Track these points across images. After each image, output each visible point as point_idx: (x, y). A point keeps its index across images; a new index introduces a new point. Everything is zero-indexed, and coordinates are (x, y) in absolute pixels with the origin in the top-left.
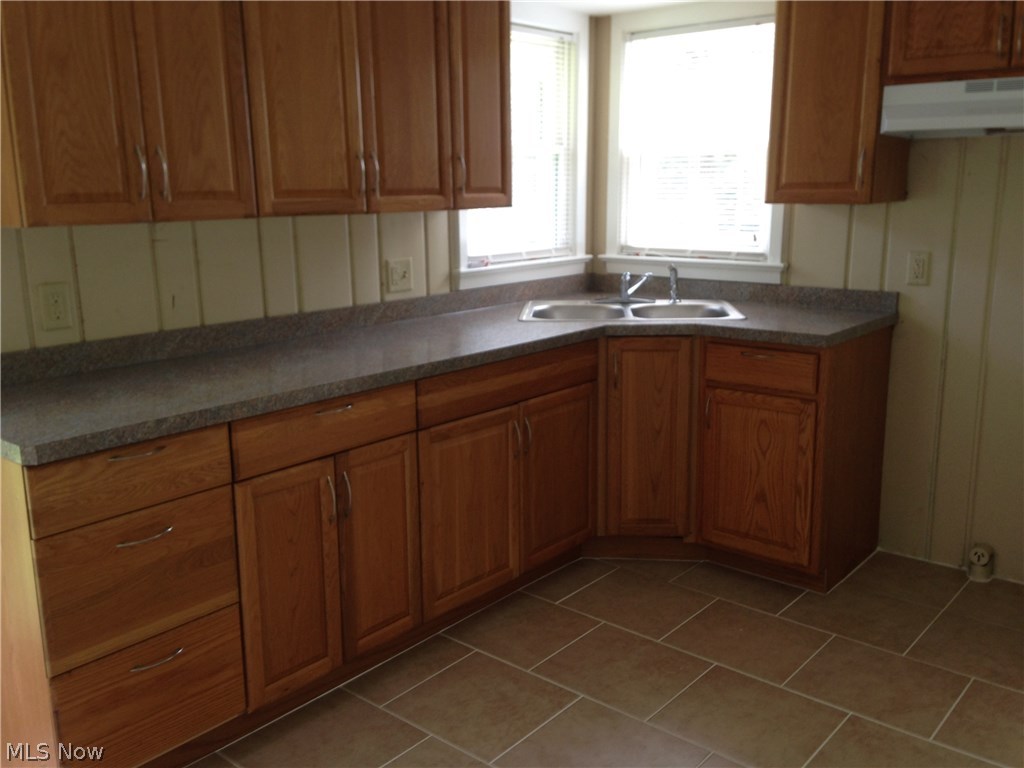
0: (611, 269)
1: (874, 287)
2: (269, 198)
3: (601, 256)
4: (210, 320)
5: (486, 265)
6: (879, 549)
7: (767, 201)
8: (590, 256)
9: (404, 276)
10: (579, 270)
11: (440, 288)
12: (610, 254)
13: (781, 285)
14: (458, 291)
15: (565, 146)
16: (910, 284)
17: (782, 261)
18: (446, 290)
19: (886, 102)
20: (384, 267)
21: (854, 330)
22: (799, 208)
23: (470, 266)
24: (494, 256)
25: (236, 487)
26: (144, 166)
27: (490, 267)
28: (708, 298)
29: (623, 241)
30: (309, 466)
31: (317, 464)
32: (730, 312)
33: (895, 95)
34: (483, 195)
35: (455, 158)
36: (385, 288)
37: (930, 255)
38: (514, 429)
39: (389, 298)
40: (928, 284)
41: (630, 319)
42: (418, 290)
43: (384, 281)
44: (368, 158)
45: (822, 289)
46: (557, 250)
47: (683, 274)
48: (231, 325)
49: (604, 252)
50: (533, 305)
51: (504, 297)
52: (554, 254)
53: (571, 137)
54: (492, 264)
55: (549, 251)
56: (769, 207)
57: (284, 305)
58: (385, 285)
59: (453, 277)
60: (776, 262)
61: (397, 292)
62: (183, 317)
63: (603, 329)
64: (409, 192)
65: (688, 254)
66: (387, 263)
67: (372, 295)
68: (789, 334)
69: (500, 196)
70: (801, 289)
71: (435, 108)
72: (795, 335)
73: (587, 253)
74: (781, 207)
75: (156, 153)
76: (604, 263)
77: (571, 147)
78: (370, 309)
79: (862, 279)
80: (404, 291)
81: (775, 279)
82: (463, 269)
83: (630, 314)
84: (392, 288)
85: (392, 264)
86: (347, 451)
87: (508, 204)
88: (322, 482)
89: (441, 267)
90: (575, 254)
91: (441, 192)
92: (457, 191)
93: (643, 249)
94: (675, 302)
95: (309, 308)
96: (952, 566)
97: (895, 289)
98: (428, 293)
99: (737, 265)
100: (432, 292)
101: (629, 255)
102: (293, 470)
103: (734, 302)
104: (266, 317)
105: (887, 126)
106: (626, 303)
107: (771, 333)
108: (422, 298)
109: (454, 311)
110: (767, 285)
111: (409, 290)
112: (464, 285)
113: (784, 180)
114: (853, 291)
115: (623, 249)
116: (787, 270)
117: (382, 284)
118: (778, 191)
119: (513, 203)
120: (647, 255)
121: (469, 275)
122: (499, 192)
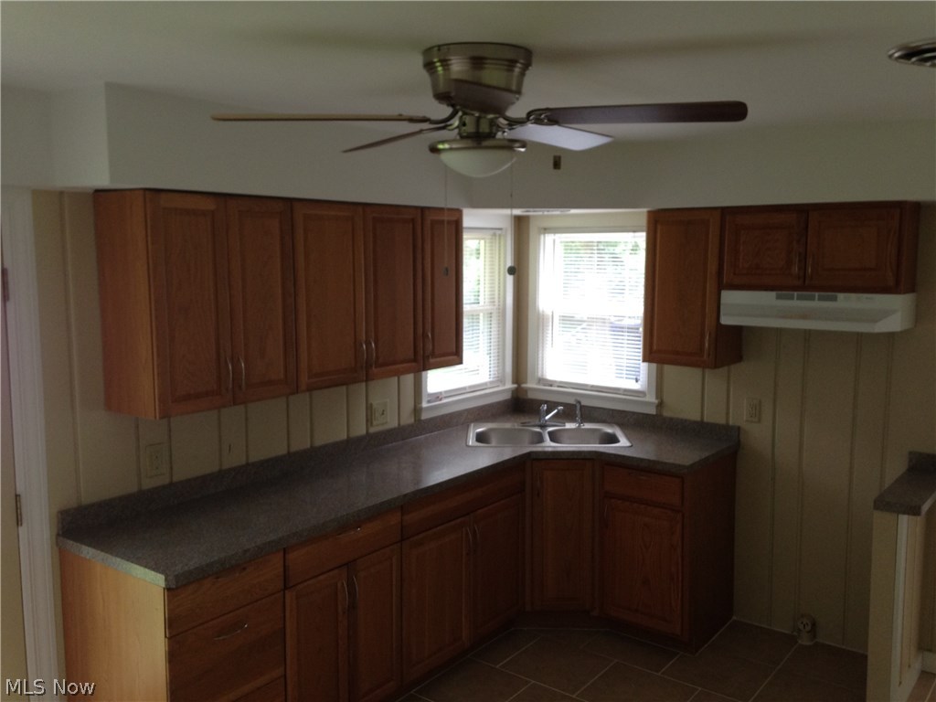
0: (531, 396)
1: (722, 421)
2: (304, 379)
3: (524, 385)
4: (253, 459)
5: (441, 400)
6: (734, 618)
7: (644, 361)
8: (515, 386)
9: (383, 414)
10: (507, 396)
11: (407, 419)
12: (530, 384)
13: (656, 415)
14: (420, 420)
15: (497, 306)
16: (747, 421)
17: (657, 398)
18: (412, 420)
19: (723, 301)
20: (369, 408)
21: (707, 458)
22: (667, 368)
23: (429, 402)
24: (446, 392)
25: (286, 592)
26: (230, 367)
27: (444, 401)
28: (604, 422)
29: (540, 374)
30: (331, 573)
31: (336, 572)
32: (620, 439)
33: (729, 297)
34: (443, 359)
35: (424, 335)
36: (369, 424)
37: (760, 402)
38: (467, 534)
39: (372, 430)
40: (759, 421)
41: (549, 445)
42: (392, 422)
43: (369, 417)
44: (368, 344)
45: (686, 420)
46: (491, 382)
47: (584, 402)
48: (268, 461)
49: (526, 382)
50: (475, 428)
51: (452, 422)
52: (489, 386)
53: (502, 299)
54: (445, 397)
55: (486, 384)
56: (646, 364)
57: (301, 443)
58: (369, 421)
59: (417, 410)
60: (652, 398)
61: (377, 425)
62: (235, 459)
63: (529, 454)
64: (395, 363)
65: (588, 388)
66: (371, 404)
67: (360, 429)
68: (662, 463)
69: (455, 357)
70: (671, 419)
71: (412, 292)
72: (666, 463)
73: (513, 383)
74: (654, 365)
75: (239, 359)
76: (526, 391)
77: (501, 307)
78: (360, 439)
79: (714, 415)
80: (383, 424)
81: (653, 411)
82: (425, 405)
83: (547, 437)
84: (375, 423)
85: (375, 406)
86: (355, 560)
87: (461, 362)
88: (339, 585)
89: (408, 404)
90: (504, 385)
91: (415, 360)
92: (426, 358)
93: (555, 382)
94: (579, 426)
95: (319, 442)
96: (786, 632)
97: (738, 424)
98: (399, 424)
99: (625, 399)
100: (402, 423)
101: (545, 385)
102: (321, 577)
103: (622, 426)
104: (289, 453)
105: (725, 320)
106: (543, 426)
107: (649, 461)
108: (395, 429)
109: (418, 436)
110: (647, 415)
111: (386, 423)
112: (425, 416)
113: (655, 348)
114: (708, 424)
115: (542, 381)
116: (660, 405)
117: (367, 421)
118: (650, 355)
119: (464, 362)
120: (559, 386)
121: (429, 409)
122: (453, 355)
